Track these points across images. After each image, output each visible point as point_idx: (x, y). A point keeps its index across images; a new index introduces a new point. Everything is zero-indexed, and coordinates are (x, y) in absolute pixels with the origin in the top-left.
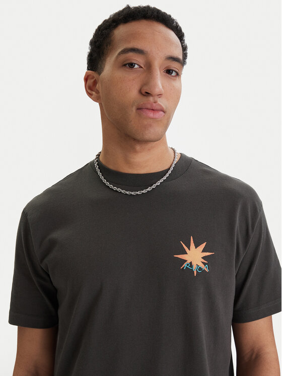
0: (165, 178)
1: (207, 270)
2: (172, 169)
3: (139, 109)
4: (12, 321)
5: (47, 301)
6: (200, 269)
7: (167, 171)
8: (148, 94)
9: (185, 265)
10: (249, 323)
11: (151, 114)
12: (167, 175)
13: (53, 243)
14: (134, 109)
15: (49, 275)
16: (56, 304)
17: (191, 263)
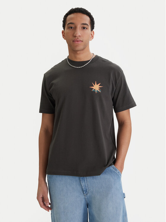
0: (88, 63)
1: (100, 92)
2: (91, 60)
3: (73, 41)
4: (40, 112)
5: (51, 104)
6: (98, 91)
7: (89, 60)
8: (75, 36)
9: (93, 90)
10: (120, 112)
11: (77, 42)
12: (89, 62)
13: (52, 84)
14: (72, 41)
15: (51, 95)
16: (54, 105)
17: (95, 89)
